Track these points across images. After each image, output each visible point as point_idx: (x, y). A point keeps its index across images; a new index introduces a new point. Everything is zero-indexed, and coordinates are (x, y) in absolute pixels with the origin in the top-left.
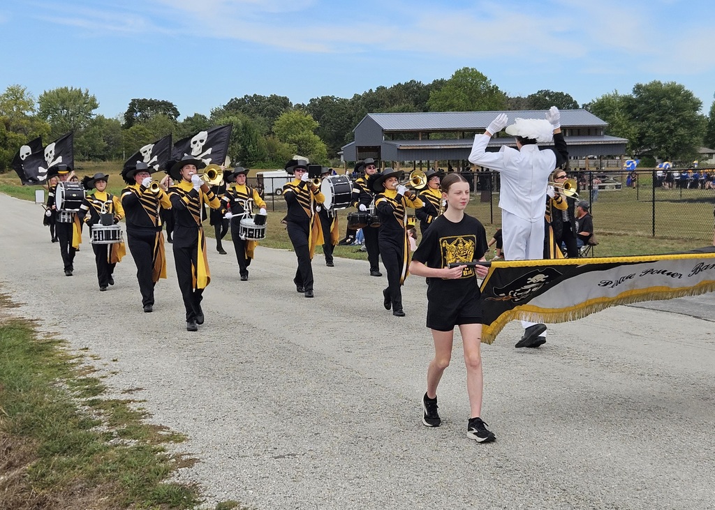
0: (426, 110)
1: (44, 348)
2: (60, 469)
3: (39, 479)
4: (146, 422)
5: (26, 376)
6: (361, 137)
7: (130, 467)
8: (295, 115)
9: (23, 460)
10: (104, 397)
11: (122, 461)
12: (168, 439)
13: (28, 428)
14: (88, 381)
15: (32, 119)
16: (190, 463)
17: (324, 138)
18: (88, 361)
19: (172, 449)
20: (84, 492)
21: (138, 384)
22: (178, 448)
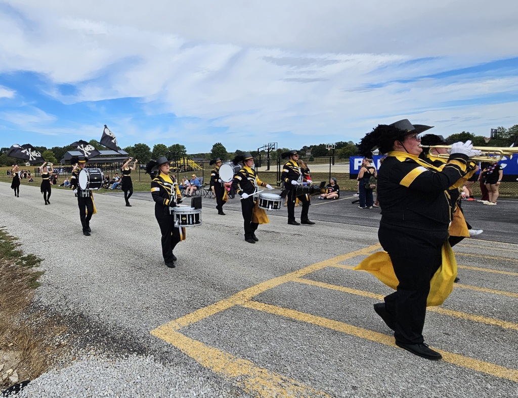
4: (7, 235)
6: (66, 157)
8: (48, 152)
12: (14, 239)
16: (20, 245)
17: (56, 158)
19: (15, 242)
21: (5, 225)
22: (17, 241)
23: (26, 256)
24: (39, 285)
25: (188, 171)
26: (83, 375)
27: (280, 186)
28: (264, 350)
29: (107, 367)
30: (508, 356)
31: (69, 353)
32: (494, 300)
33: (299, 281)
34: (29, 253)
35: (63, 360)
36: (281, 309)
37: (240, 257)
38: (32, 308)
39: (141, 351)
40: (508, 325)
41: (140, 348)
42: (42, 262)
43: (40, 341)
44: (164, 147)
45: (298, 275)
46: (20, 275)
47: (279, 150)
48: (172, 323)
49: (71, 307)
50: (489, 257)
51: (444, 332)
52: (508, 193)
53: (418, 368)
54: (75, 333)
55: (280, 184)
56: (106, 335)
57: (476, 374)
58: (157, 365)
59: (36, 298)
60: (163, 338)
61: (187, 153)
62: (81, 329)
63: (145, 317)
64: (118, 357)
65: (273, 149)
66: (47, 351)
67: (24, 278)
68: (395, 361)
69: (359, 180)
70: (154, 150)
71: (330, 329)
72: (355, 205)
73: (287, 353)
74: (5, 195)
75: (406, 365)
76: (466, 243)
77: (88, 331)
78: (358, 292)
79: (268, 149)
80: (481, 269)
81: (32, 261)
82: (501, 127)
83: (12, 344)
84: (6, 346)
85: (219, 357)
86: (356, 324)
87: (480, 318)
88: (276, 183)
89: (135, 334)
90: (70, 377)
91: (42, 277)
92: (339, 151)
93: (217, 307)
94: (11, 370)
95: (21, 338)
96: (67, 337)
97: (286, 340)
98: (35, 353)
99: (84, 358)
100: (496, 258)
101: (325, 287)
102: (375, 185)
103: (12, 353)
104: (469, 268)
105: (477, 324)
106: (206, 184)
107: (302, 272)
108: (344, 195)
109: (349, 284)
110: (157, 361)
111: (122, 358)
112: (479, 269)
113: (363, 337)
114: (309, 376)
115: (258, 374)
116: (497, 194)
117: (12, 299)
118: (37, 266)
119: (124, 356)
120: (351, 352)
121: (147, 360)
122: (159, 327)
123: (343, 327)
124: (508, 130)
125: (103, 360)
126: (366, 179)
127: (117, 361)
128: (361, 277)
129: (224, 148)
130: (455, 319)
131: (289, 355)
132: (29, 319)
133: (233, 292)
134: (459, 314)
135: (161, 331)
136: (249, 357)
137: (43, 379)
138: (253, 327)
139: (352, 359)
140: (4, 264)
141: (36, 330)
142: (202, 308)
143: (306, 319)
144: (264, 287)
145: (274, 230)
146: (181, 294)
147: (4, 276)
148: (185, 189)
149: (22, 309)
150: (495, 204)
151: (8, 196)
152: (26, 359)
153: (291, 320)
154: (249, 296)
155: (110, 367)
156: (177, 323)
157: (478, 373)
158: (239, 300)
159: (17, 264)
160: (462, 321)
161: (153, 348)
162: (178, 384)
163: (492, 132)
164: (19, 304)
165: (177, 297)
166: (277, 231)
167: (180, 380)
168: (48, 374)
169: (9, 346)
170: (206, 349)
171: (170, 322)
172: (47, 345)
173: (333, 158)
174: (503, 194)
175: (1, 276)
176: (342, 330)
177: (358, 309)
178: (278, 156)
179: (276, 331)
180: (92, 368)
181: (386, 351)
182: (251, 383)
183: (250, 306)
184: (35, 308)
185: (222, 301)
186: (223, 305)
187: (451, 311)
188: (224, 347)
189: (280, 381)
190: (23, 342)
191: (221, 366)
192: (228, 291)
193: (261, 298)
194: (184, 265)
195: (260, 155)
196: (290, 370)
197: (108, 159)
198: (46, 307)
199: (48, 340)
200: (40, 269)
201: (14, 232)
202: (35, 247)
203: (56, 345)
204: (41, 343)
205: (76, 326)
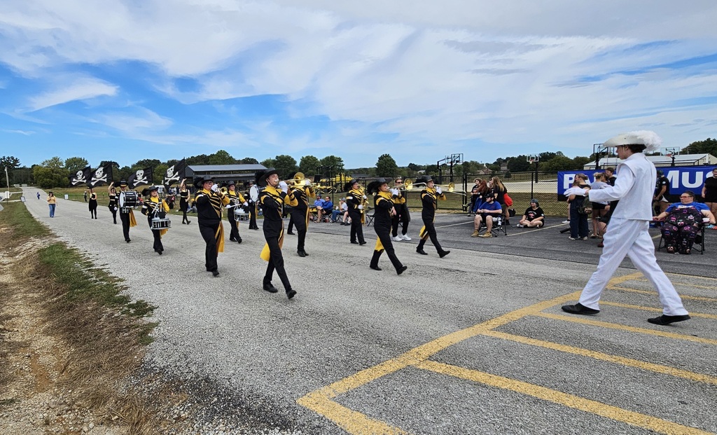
0: (208, 164)
1: (71, 251)
2: (78, 294)
3: (70, 298)
4: (109, 275)
5: (63, 262)
6: (188, 173)
7: (104, 291)
8: (162, 166)
9: (63, 292)
10: (94, 268)
11: (101, 289)
12: (118, 281)
13: (65, 281)
14: (87, 262)
15: (62, 168)
16: (126, 288)
18: (87, 256)
19: (120, 284)
20: (87, 301)
21: (106, 263)
22: (122, 284)
23: (134, 302)
24: (151, 340)
27: (466, 210)
28: (444, 424)
31: (191, 429)
33: (491, 334)
34: (138, 299)
36: (468, 370)
37: (414, 304)
38: (143, 370)
39: (285, 425)
41: (284, 422)
42: (155, 311)
43: (153, 412)
44: (315, 159)
45: (490, 327)
46: (127, 327)
47: (466, 164)
48: (326, 390)
49: (194, 368)
51: (680, 400)
54: (198, 402)
55: (466, 207)
56: (239, 405)
59: (148, 357)
60: (314, 408)
61: (344, 167)
62: (207, 397)
63: (290, 382)
64: (255, 433)
65: (457, 162)
66: (162, 426)
67: (132, 331)
69: (569, 202)
70: (301, 164)
71: (531, 397)
72: (564, 236)
73: (474, 427)
76: (710, 285)
77: (216, 399)
78: (567, 349)
79: (451, 162)
81: (142, 309)
83: (116, 417)
84: (109, 419)
86: (565, 390)
88: (461, 207)
89: (278, 404)
91: (155, 330)
92: (544, 164)
93: (384, 368)
95: (128, 410)
96: (188, 408)
97: (473, 410)
98: (146, 429)
101: (525, 342)
102: (590, 209)
103: (117, 428)
104: (713, 317)
106: (370, 209)
107: (495, 323)
108: (550, 222)
109: (556, 339)
113: (573, 407)
117: (117, 358)
118: (149, 316)
119: (262, 432)
120: (558, 426)
122: (309, 394)
123: (548, 394)
126: (579, 201)
128: (572, 329)
129: (393, 161)
130: (693, 383)
131: (477, 430)
132: (138, 384)
133: (405, 348)
134: (699, 377)
135: (310, 400)
136: (425, 432)
138: (431, 394)
140: (105, 313)
141: (149, 398)
142: (364, 370)
143: (499, 384)
144: (445, 341)
145: (458, 268)
146: (337, 352)
147: (105, 329)
148: (342, 214)
149: (129, 372)
153: (479, 384)
154: (425, 354)
156: (332, 390)
158: (412, 359)
159: (123, 313)
160: (703, 386)
161: (300, 421)
164: (126, 365)
165: (332, 355)
166: (461, 269)
169: (113, 419)
170: (370, 423)
171: (322, 388)
172: (162, 419)
173: (537, 173)
175: (102, 328)
176: (546, 398)
177: (569, 370)
178: (464, 171)
179: (461, 399)
181: (603, 425)
183: (426, 367)
184: (147, 370)
185: (391, 361)
186: (392, 365)
187: (689, 373)
188: (393, 420)
190: (130, 414)
192: (398, 348)
193: (442, 356)
194: (341, 313)
195: (441, 170)
197: (241, 175)
198: (161, 369)
199: (163, 412)
200: (153, 320)
201: (119, 272)
202: (146, 291)
203: (174, 419)
204: (155, 415)
205: (200, 393)
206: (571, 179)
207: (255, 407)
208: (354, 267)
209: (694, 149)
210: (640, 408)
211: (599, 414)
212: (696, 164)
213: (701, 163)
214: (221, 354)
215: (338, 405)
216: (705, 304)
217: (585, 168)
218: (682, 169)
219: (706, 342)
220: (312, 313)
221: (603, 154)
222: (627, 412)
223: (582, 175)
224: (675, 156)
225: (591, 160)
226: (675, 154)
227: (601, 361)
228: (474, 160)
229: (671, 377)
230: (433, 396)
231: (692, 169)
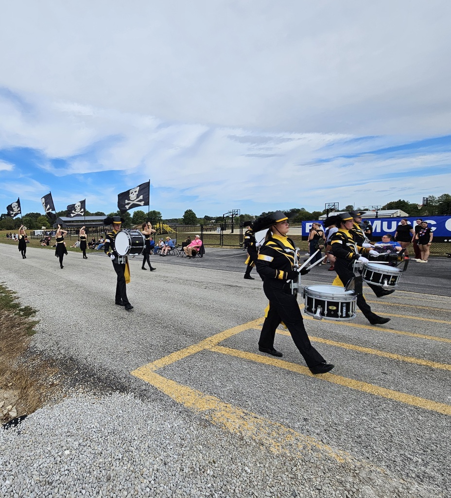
4: (7, 289)
8: (42, 217)
11: (1, 299)
12: (12, 293)
16: (18, 298)
17: (49, 223)
19: (14, 295)
21: (5, 281)
22: (15, 295)
23: (23, 307)
24: (34, 332)
25: (163, 234)
26: (73, 410)
27: (242, 247)
28: (228, 388)
29: (94, 403)
30: (436, 392)
31: (60, 392)
32: (425, 344)
33: (259, 328)
34: (26, 305)
35: (56, 397)
36: (243, 352)
37: (208, 308)
38: (28, 352)
39: (123, 389)
40: (436, 366)
41: (122, 387)
42: (37, 313)
43: (36, 381)
44: (143, 213)
45: (258, 323)
46: (18, 324)
47: (242, 216)
48: (150, 365)
49: (62, 351)
50: (420, 307)
51: (383, 371)
52: (437, 253)
53: (360, 402)
54: (65, 374)
55: (242, 245)
56: (93, 375)
57: (409, 407)
58: (136, 401)
59: (32, 344)
60: (142, 378)
61: (162, 218)
62: (71, 370)
63: (126, 360)
64: (103, 394)
65: (236, 215)
66: (42, 390)
67: (22, 327)
68: (340, 397)
69: (309, 242)
70: (134, 216)
71: (285, 369)
73: (248, 390)
74: (5, 255)
75: (350, 400)
77: (77, 372)
79: (232, 215)
80: (414, 318)
81: (29, 312)
82: (431, 196)
83: (11, 384)
84: (6, 385)
85: (190, 394)
87: (413, 360)
88: (239, 245)
89: (118, 375)
90: (62, 412)
91: (37, 325)
93: (188, 351)
94: (11, 406)
95: (19, 379)
96: (59, 378)
97: (247, 379)
98: (31, 392)
99: (74, 396)
100: (427, 308)
101: (281, 333)
102: (323, 246)
103: (11, 391)
104: (404, 317)
105: (410, 365)
106: (179, 245)
110: (136, 398)
111: (107, 395)
112: (412, 317)
114: (267, 410)
115: (223, 408)
116: (428, 253)
117: (11, 345)
118: (33, 316)
119: (108, 394)
120: (303, 389)
121: (128, 397)
122: (139, 368)
123: (296, 368)
124: (437, 199)
125: (90, 397)
126: (316, 241)
127: (102, 398)
128: (312, 325)
129: (194, 214)
130: (391, 361)
131: (250, 391)
132: (26, 362)
133: (202, 338)
134: (395, 356)
135: (140, 372)
136: (215, 394)
137: (38, 413)
138: (219, 368)
139: (304, 395)
140: (4, 314)
141: (33, 371)
142: (175, 352)
143: (264, 361)
144: (229, 333)
145: (237, 285)
146: (157, 340)
147: (4, 325)
148: (161, 249)
149: (20, 354)
150: (427, 262)
151: (7, 255)
152: (23, 396)
153: (252, 362)
154: (215, 341)
155: (96, 403)
156: (154, 365)
157: (412, 406)
158: (207, 344)
159: (15, 315)
160: (398, 362)
161: (133, 386)
162: (155, 417)
163: (424, 200)
164: (18, 349)
165: (154, 342)
166: (240, 285)
167: (157, 414)
168: (42, 410)
169: (9, 385)
170: (179, 387)
171: (148, 364)
172: (42, 385)
174: (433, 253)
175: (2, 325)
176: (295, 370)
178: (241, 221)
179: (239, 371)
180: (81, 404)
181: (333, 388)
182: (218, 416)
183: (216, 350)
184: (31, 352)
185: (193, 346)
186: (193, 349)
187: (389, 354)
188: (194, 385)
189: (242, 415)
190: (21, 382)
191: (191, 402)
192: (198, 337)
193: (224, 343)
194: (160, 315)
195: (225, 220)
196: (250, 404)
197: (94, 223)
198: (41, 352)
199: (42, 380)
200: (35, 319)
201: (13, 287)
202: (31, 300)
203: (49, 385)
204: (36, 383)
205: (67, 368)
206: (310, 226)
207: (104, 377)
208: (169, 284)
209: (390, 206)
210: (357, 377)
211: (330, 381)
212: (392, 216)
213: (395, 216)
214: (81, 342)
215: (158, 376)
216: (398, 308)
217: (320, 219)
218: (383, 220)
219: (399, 333)
220: (141, 314)
221: (332, 210)
222: (348, 380)
223: (317, 223)
224: (378, 211)
225: (324, 213)
226: (378, 210)
227: (331, 346)
228: (247, 214)
229: (376, 356)
230: (221, 369)
231: (389, 220)
